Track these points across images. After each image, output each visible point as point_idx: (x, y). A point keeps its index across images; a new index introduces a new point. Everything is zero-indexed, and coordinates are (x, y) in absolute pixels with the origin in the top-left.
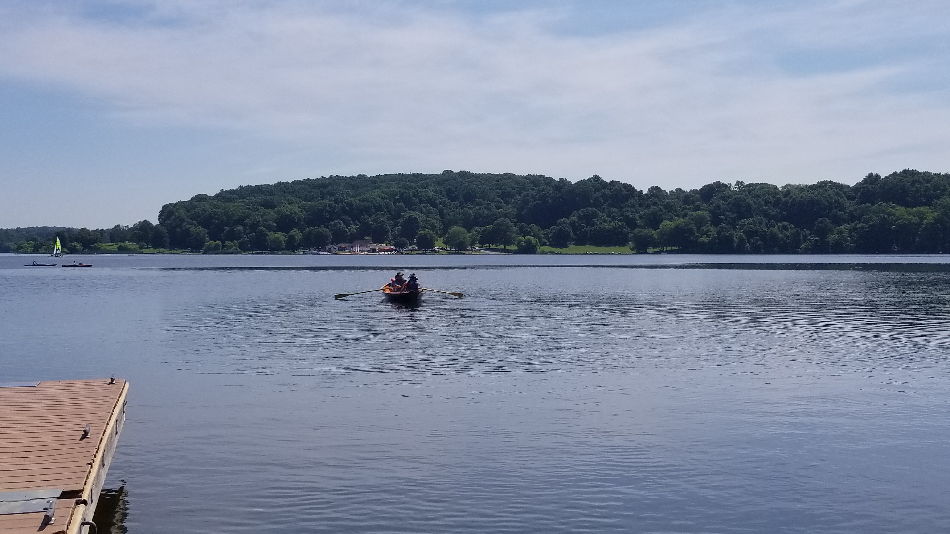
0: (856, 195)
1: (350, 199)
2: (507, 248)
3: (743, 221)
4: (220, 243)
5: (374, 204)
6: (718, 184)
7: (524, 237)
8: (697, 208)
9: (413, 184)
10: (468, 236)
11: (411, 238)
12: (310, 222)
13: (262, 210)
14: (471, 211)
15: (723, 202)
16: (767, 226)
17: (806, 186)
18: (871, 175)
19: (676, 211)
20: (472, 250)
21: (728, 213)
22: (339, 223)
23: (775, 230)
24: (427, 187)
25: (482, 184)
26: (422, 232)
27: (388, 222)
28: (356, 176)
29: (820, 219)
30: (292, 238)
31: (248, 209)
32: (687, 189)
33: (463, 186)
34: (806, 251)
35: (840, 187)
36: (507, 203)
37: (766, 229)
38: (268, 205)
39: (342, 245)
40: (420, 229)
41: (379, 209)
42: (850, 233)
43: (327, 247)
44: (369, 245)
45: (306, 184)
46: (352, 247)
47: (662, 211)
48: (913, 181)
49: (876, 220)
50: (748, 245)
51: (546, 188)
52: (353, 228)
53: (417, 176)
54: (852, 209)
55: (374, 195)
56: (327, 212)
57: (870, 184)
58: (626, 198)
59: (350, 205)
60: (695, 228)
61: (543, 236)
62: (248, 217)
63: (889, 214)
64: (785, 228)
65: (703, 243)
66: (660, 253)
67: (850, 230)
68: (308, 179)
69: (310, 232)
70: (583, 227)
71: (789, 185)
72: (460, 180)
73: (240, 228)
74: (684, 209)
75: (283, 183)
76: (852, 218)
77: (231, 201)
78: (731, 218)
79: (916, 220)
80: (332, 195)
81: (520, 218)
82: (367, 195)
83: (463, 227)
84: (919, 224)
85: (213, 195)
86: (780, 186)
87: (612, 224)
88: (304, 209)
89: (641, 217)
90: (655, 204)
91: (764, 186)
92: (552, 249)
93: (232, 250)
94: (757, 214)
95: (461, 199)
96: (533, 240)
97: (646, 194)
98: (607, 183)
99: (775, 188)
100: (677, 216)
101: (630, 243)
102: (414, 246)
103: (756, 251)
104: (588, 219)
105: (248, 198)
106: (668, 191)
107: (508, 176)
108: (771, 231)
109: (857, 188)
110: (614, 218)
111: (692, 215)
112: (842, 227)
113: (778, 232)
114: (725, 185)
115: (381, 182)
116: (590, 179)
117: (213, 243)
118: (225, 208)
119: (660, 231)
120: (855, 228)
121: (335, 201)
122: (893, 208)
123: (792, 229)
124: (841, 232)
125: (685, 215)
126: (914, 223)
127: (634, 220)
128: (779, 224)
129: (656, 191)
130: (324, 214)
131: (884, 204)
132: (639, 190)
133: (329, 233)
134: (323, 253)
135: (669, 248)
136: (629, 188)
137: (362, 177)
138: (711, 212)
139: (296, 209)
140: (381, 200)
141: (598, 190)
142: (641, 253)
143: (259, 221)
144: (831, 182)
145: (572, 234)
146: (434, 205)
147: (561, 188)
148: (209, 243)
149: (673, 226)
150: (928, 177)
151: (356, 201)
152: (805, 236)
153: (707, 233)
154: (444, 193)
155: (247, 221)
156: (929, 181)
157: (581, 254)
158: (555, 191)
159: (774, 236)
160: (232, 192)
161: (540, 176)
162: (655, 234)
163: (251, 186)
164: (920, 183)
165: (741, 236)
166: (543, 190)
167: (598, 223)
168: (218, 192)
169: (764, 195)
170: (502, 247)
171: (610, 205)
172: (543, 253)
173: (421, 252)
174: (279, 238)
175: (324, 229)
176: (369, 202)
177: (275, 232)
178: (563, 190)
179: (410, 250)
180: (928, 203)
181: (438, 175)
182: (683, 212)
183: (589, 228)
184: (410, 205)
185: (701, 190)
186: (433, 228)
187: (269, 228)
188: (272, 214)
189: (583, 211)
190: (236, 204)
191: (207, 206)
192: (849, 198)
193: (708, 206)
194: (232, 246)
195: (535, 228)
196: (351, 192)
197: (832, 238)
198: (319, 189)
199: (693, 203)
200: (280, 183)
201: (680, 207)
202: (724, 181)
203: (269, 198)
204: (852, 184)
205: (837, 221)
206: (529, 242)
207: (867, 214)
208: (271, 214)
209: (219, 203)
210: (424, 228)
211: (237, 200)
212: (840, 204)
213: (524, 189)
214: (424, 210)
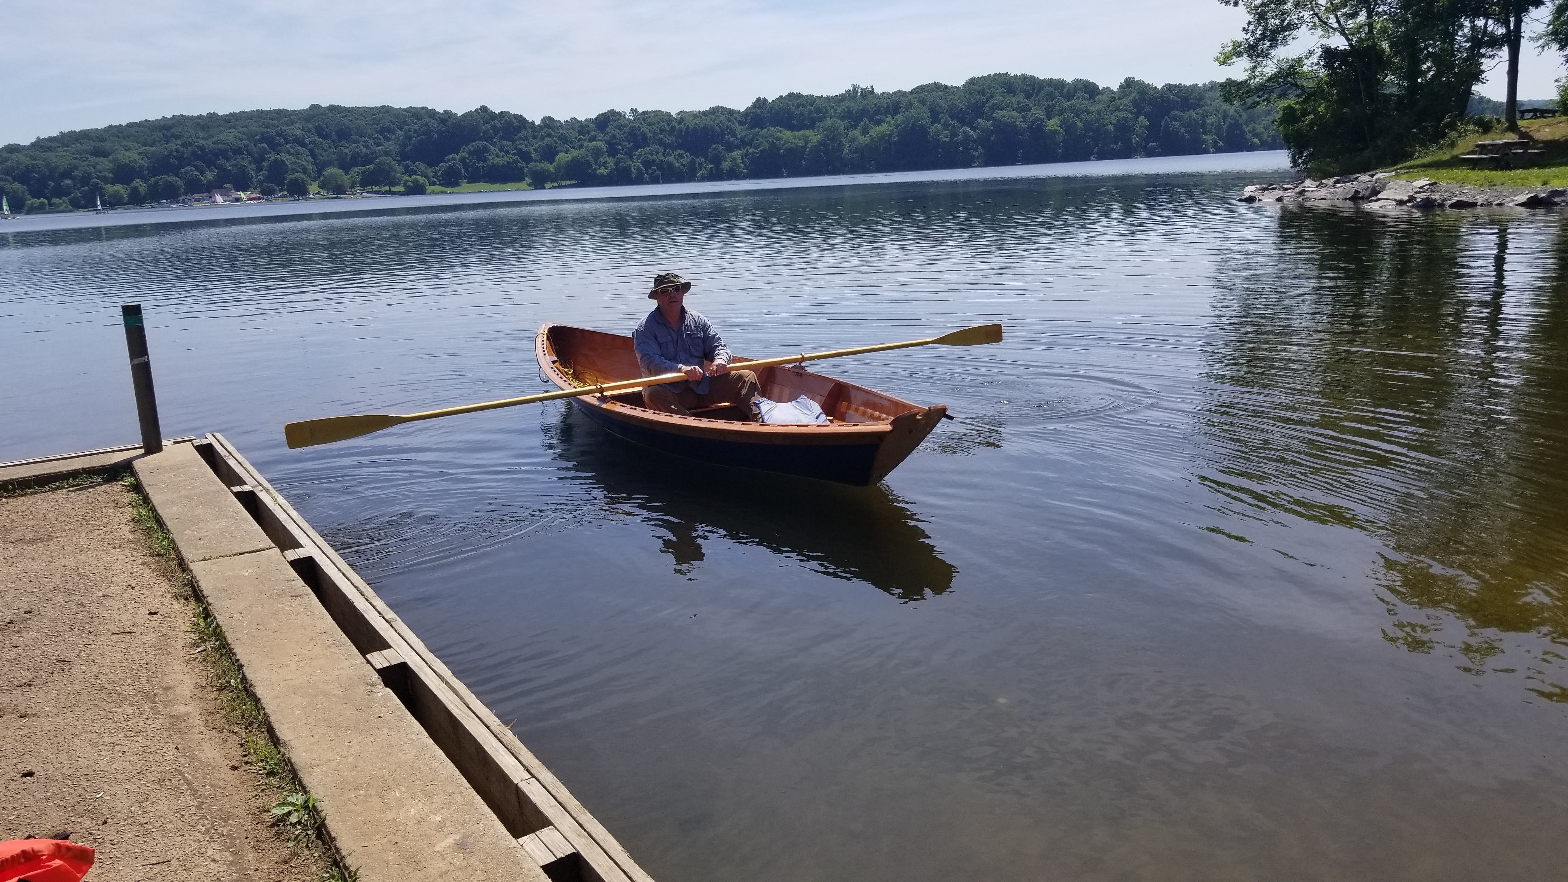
0: (746, 120)
1: (201, 142)
2: (393, 189)
3: (640, 150)
4: (46, 201)
5: (231, 147)
6: (612, 113)
7: (410, 176)
8: (593, 139)
9: (275, 122)
10: (345, 178)
11: (280, 184)
12: (154, 171)
13: (93, 159)
14: (348, 150)
15: (619, 131)
16: (663, 154)
17: (699, 112)
18: (759, 99)
19: (571, 142)
20: (353, 194)
21: (624, 143)
22: (191, 170)
23: (671, 159)
24: (292, 124)
25: (357, 119)
26: (292, 176)
27: (250, 167)
28: (205, 114)
29: (714, 146)
30: (135, 191)
31: (75, 158)
32: (582, 118)
33: (334, 122)
34: (703, 179)
35: (731, 112)
36: (387, 139)
37: (662, 158)
38: (99, 153)
39: (198, 196)
40: (289, 173)
41: (238, 151)
42: (742, 159)
43: (180, 199)
44: (231, 194)
45: (143, 126)
46: (211, 197)
47: (557, 143)
48: (798, 104)
49: (765, 145)
50: (646, 175)
51: (430, 122)
52: (210, 175)
53: (279, 112)
54: (743, 134)
55: (229, 136)
56: (175, 157)
57: (758, 108)
58: (519, 129)
59: (202, 148)
60: (592, 160)
61: (432, 174)
62: (76, 168)
63: (777, 139)
64: (681, 156)
65: (602, 175)
66: (560, 187)
67: (742, 156)
68: (146, 121)
69: (156, 183)
70: (474, 163)
71: (683, 112)
72: (330, 115)
73: (68, 182)
74: (579, 140)
75: (115, 126)
76: (744, 143)
77: (51, 151)
78: (628, 148)
79: (801, 143)
80: (178, 137)
81: (404, 156)
82: (221, 137)
83: (340, 168)
84: (805, 147)
85: (28, 144)
86: (673, 114)
87: (506, 158)
88: (146, 155)
89: (535, 150)
90: (549, 135)
91: (658, 113)
92: (444, 189)
93: (62, 208)
94: (653, 143)
95: (334, 137)
96: (421, 179)
97: (539, 126)
98: (496, 114)
99: (669, 115)
100: (573, 147)
101: (526, 178)
102: (285, 193)
103: (655, 181)
104: (479, 154)
105: (73, 146)
106: (562, 122)
107: (386, 110)
108: (668, 160)
109: (747, 113)
110: (507, 152)
111: (588, 146)
112: (735, 153)
113: (675, 161)
114: (619, 114)
115: (237, 120)
116: (477, 110)
117: (36, 202)
118: (46, 159)
119: (557, 164)
120: (746, 155)
121: (183, 145)
122: (781, 132)
123: (687, 159)
124: (734, 159)
125: (581, 147)
126: (800, 146)
127: (528, 153)
128: (675, 152)
129: (548, 122)
130: (172, 161)
131: (773, 128)
132: (531, 121)
133: (180, 182)
134: (175, 205)
135: (568, 182)
136: (520, 119)
137: (213, 116)
138: (608, 142)
139: (136, 157)
140: (239, 142)
141: (485, 122)
142: (539, 189)
143: (91, 173)
144: (722, 108)
145: (463, 171)
146: (303, 144)
147: (447, 120)
148: (31, 201)
149: (570, 158)
150: (811, 100)
151: (208, 144)
152: (700, 165)
153: (605, 164)
154: (313, 130)
155: (76, 173)
156: (812, 104)
157: (475, 192)
158: (439, 124)
159: (670, 165)
160: (51, 139)
161: (422, 108)
162: (551, 168)
163: (75, 131)
164: (805, 106)
165: (638, 167)
166: (427, 124)
167: (490, 158)
168: (34, 140)
169: (658, 123)
170: (387, 188)
171: (502, 138)
172: (433, 193)
173: (293, 199)
174: (117, 192)
175: (174, 178)
176: (224, 144)
177: (113, 184)
178: (449, 123)
179: (281, 197)
180: (812, 126)
181: (304, 110)
182: (579, 144)
183: (481, 163)
184: (274, 146)
185: (596, 119)
186: (305, 171)
187: (105, 180)
188: (107, 163)
189: (473, 146)
190: (57, 154)
191: (22, 158)
192: (740, 123)
193: (604, 136)
194: (61, 204)
195: (423, 167)
196: (201, 134)
197: (726, 165)
198: (160, 131)
199: (589, 133)
200: (111, 126)
201: (576, 138)
202: (618, 109)
203: (99, 144)
204: (742, 109)
205: (730, 148)
206: (416, 182)
207: (757, 140)
208: (105, 163)
209: (37, 153)
210: (293, 171)
211: (60, 149)
212: (731, 129)
213: (405, 123)
214: (292, 151)
